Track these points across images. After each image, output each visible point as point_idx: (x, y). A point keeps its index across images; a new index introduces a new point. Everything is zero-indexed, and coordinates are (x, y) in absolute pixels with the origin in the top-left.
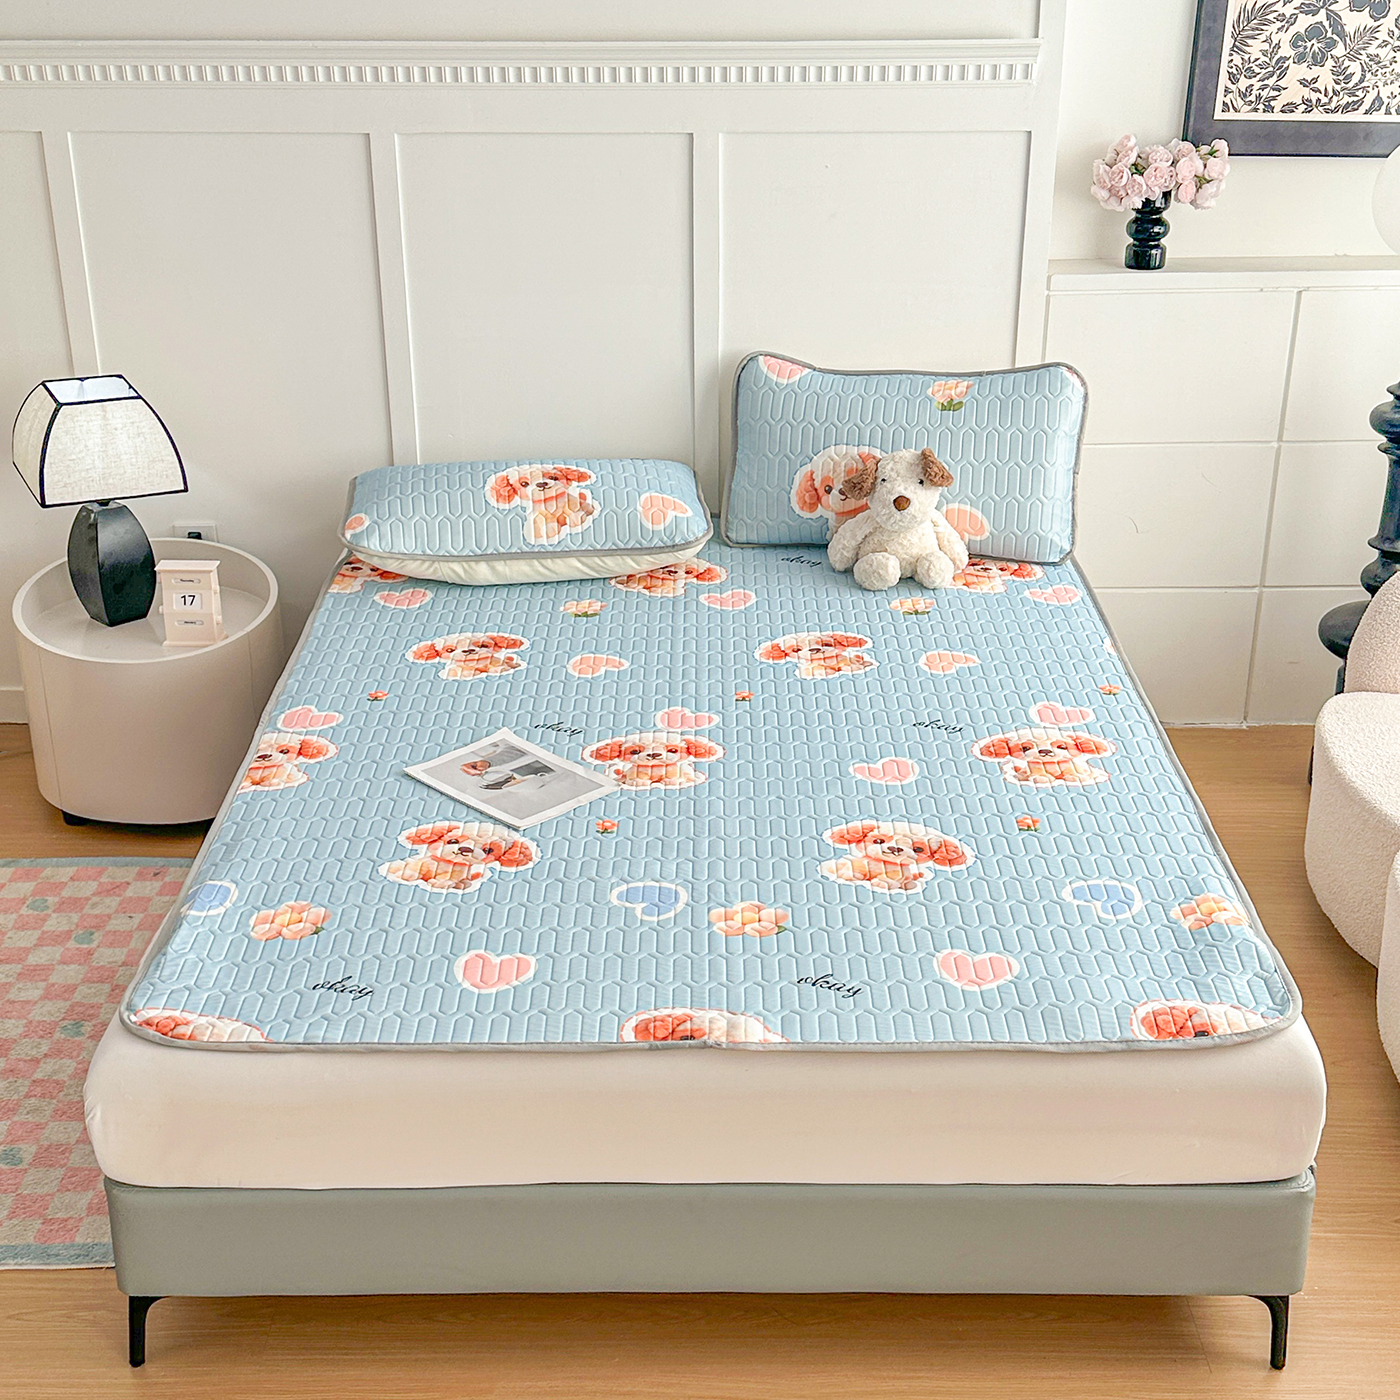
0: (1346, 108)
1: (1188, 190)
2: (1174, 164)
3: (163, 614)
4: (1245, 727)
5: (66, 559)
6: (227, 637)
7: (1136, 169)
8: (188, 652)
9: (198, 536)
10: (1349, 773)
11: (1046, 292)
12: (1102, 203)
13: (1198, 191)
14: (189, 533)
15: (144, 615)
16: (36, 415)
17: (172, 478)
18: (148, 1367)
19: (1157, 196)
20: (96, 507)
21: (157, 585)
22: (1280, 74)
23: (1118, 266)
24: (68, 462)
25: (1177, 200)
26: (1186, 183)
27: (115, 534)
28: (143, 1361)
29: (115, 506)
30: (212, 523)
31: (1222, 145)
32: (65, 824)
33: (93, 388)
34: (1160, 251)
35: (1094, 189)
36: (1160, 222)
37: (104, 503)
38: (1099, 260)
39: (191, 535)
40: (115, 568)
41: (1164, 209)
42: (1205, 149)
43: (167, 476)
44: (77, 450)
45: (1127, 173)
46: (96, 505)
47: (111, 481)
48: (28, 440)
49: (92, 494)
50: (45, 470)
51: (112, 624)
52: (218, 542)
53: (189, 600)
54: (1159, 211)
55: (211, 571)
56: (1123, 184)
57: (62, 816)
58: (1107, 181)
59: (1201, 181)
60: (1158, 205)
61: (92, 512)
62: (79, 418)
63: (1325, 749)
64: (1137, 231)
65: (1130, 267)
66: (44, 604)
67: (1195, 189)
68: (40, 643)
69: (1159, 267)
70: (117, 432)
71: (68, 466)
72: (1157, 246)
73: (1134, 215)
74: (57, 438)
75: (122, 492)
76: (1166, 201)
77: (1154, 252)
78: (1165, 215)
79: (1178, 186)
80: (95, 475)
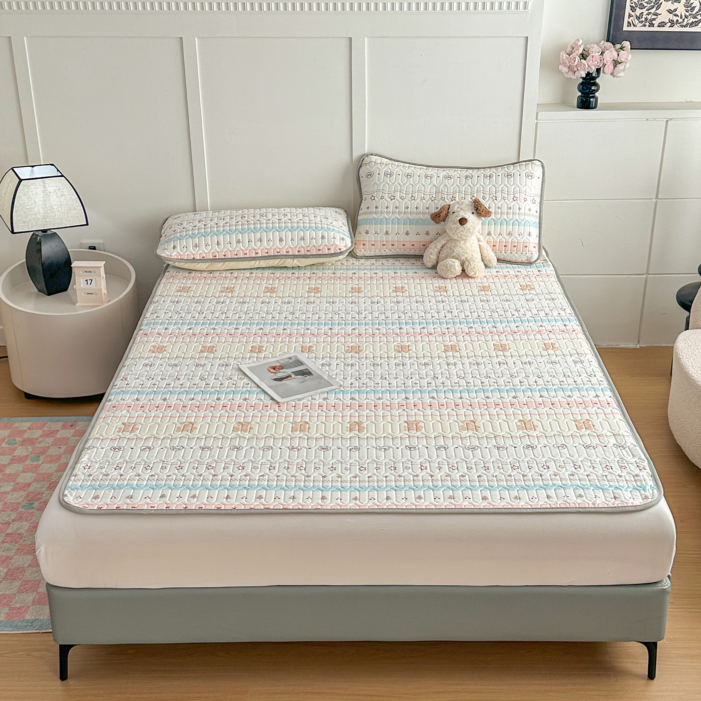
0: (692, 25)
1: (609, 68)
2: (602, 53)
3: (76, 290)
4: (638, 347)
5: (25, 260)
6: (109, 301)
7: (583, 56)
8: (89, 309)
9: (94, 248)
10: (691, 372)
11: (536, 121)
12: (565, 74)
13: (614, 68)
14: (90, 247)
15: (66, 290)
16: (8, 185)
17: (80, 218)
18: (70, 681)
19: (593, 70)
20: (40, 233)
21: (73, 274)
22: (658, 7)
23: (573, 107)
24: (26, 210)
25: (603, 72)
26: (608, 64)
27: (50, 247)
28: (67, 678)
29: (50, 233)
30: (101, 241)
31: (627, 44)
32: (25, 398)
33: (38, 172)
34: (595, 99)
35: (561, 67)
36: (595, 84)
37: (44, 231)
38: (563, 104)
39: (90, 248)
40: (51, 265)
41: (597, 77)
42: (618, 46)
43: (77, 217)
44: (30, 204)
45: (577, 59)
46: (40, 232)
47: (48, 220)
48: (5, 198)
49: (38, 226)
50: (14, 214)
51: (49, 294)
52: (104, 251)
53: (89, 282)
54: (594, 78)
55: (101, 267)
56: (576, 64)
57: (24, 394)
58: (567, 63)
59: (616, 63)
60: (594, 75)
61: (39, 236)
62: (31, 187)
63: (679, 359)
64: (583, 89)
65: (579, 107)
66: (13, 285)
67: (613, 68)
68: (12, 305)
69: (595, 108)
70: (52, 194)
71: (25, 212)
72: (593, 97)
73: (581, 80)
74: (19, 197)
75: (54, 225)
76: (598, 74)
77: (591, 100)
78: (597, 80)
79: (604, 65)
80: (39, 217)
